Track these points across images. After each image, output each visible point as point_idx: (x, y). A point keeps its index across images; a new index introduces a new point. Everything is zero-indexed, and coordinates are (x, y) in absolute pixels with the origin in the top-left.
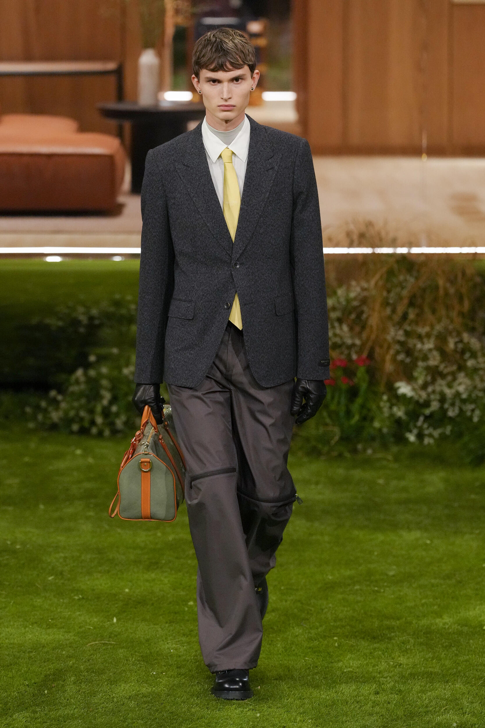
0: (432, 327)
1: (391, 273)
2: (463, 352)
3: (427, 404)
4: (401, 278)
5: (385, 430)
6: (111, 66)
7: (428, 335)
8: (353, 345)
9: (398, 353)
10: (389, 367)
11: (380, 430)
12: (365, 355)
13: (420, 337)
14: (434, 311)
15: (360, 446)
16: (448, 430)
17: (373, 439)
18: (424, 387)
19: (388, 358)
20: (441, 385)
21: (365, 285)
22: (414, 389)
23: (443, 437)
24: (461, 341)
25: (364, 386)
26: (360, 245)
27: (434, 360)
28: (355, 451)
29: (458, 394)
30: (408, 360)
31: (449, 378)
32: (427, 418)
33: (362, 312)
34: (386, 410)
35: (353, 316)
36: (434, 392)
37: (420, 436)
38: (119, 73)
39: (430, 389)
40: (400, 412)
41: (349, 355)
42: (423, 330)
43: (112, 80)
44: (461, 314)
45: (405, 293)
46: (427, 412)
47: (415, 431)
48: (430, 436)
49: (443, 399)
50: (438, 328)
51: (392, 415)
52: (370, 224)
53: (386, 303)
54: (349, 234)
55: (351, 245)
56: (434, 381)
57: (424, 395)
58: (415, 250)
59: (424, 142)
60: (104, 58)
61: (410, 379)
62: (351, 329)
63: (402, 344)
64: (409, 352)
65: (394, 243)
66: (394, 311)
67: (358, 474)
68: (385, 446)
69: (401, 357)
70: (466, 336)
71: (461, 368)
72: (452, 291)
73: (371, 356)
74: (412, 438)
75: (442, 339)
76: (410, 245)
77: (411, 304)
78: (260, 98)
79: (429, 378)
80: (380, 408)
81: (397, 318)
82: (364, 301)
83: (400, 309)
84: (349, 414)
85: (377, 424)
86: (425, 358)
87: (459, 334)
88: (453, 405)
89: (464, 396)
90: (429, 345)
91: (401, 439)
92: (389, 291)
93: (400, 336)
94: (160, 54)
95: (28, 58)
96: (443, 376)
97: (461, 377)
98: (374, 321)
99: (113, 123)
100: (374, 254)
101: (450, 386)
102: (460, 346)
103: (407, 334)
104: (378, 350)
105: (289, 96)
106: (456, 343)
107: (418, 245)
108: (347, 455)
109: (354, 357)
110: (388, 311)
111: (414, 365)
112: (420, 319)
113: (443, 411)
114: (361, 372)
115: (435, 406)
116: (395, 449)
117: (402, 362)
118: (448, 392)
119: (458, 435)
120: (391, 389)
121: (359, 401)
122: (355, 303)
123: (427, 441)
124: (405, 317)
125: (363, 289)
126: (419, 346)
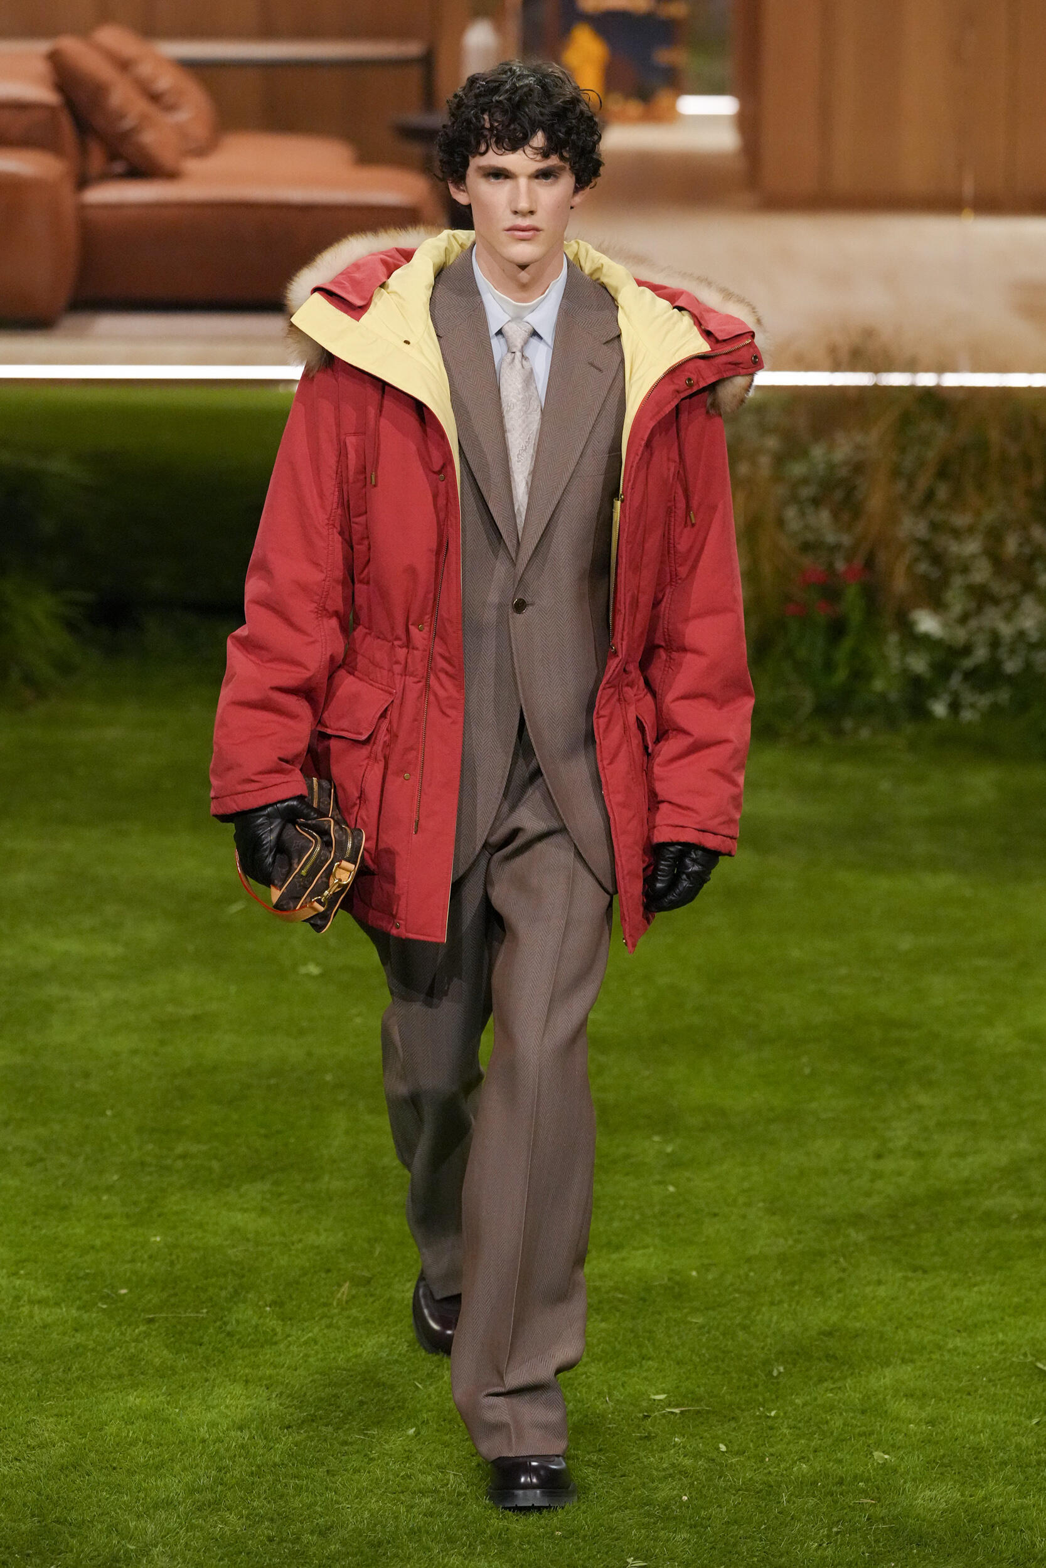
0: (978, 514)
1: (906, 420)
2: (1031, 560)
3: (967, 650)
4: (925, 426)
5: (894, 696)
6: (412, 49)
7: (971, 530)
8: (837, 547)
9: (917, 560)
10: (900, 584)
11: (883, 696)
12: (859, 561)
13: (957, 534)
14: (981, 487)
15: (848, 724)
16: (1004, 696)
17: (869, 710)
18: (964, 619)
19: (900, 569)
20: (993, 618)
21: (859, 438)
22: (945, 625)
23: (995, 710)
24: (1027, 540)
25: (856, 617)
26: (853, 367)
27: (981, 573)
28: (838, 732)
29: (1022, 634)
30: (935, 573)
31: (1007, 606)
32: (968, 675)
33: (855, 487)
34: (895, 663)
35: (839, 495)
36: (980, 629)
37: (955, 707)
38: (427, 62)
39: (973, 623)
40: (919, 664)
41: (831, 565)
42: (961, 520)
43: (415, 75)
44: (1029, 493)
45: (931, 455)
46: (968, 663)
47: (946, 698)
48: (972, 706)
49: (995, 642)
50: (990, 516)
51: (905, 671)
52: (869, 333)
53: (896, 473)
54: (833, 350)
55: (836, 367)
56: (979, 610)
57: (961, 635)
58: (951, 380)
59: (968, 188)
60: (401, 33)
61: (937, 605)
62: (836, 516)
63: (925, 544)
64: (937, 559)
65: (912, 366)
66: (911, 484)
67: (843, 771)
68: (892, 723)
69: (923, 567)
70: (1037, 532)
71: (1029, 586)
72: (1013, 450)
73: (870, 563)
74: (939, 709)
75: (995, 536)
76: (941, 369)
77: (942, 473)
78: (673, 108)
79: (973, 605)
80: (884, 657)
81: (917, 496)
82: (858, 468)
83: (923, 482)
84: (829, 666)
85: (878, 685)
86: (965, 570)
87: (1025, 528)
88: (1012, 651)
89: (1034, 636)
90: (972, 547)
91: (919, 712)
92: (903, 450)
93: (921, 529)
94: (499, 28)
95: (267, 32)
96: (995, 601)
97: (1029, 603)
98: (875, 502)
99: (416, 150)
100: (876, 388)
101: (1008, 617)
102: (1027, 550)
103: (935, 527)
104: (882, 557)
105: (724, 106)
106: (1021, 545)
107: (954, 369)
108: (826, 738)
109: (840, 566)
110: (901, 486)
111: (944, 583)
112: (957, 499)
113: (995, 664)
114: (852, 593)
115: (981, 654)
116: (909, 729)
117: (925, 578)
118: (1006, 630)
119: (1022, 705)
120: (905, 625)
121: (847, 644)
122: (843, 472)
123: (967, 715)
124: (930, 496)
125: (858, 448)
126: (954, 548)
